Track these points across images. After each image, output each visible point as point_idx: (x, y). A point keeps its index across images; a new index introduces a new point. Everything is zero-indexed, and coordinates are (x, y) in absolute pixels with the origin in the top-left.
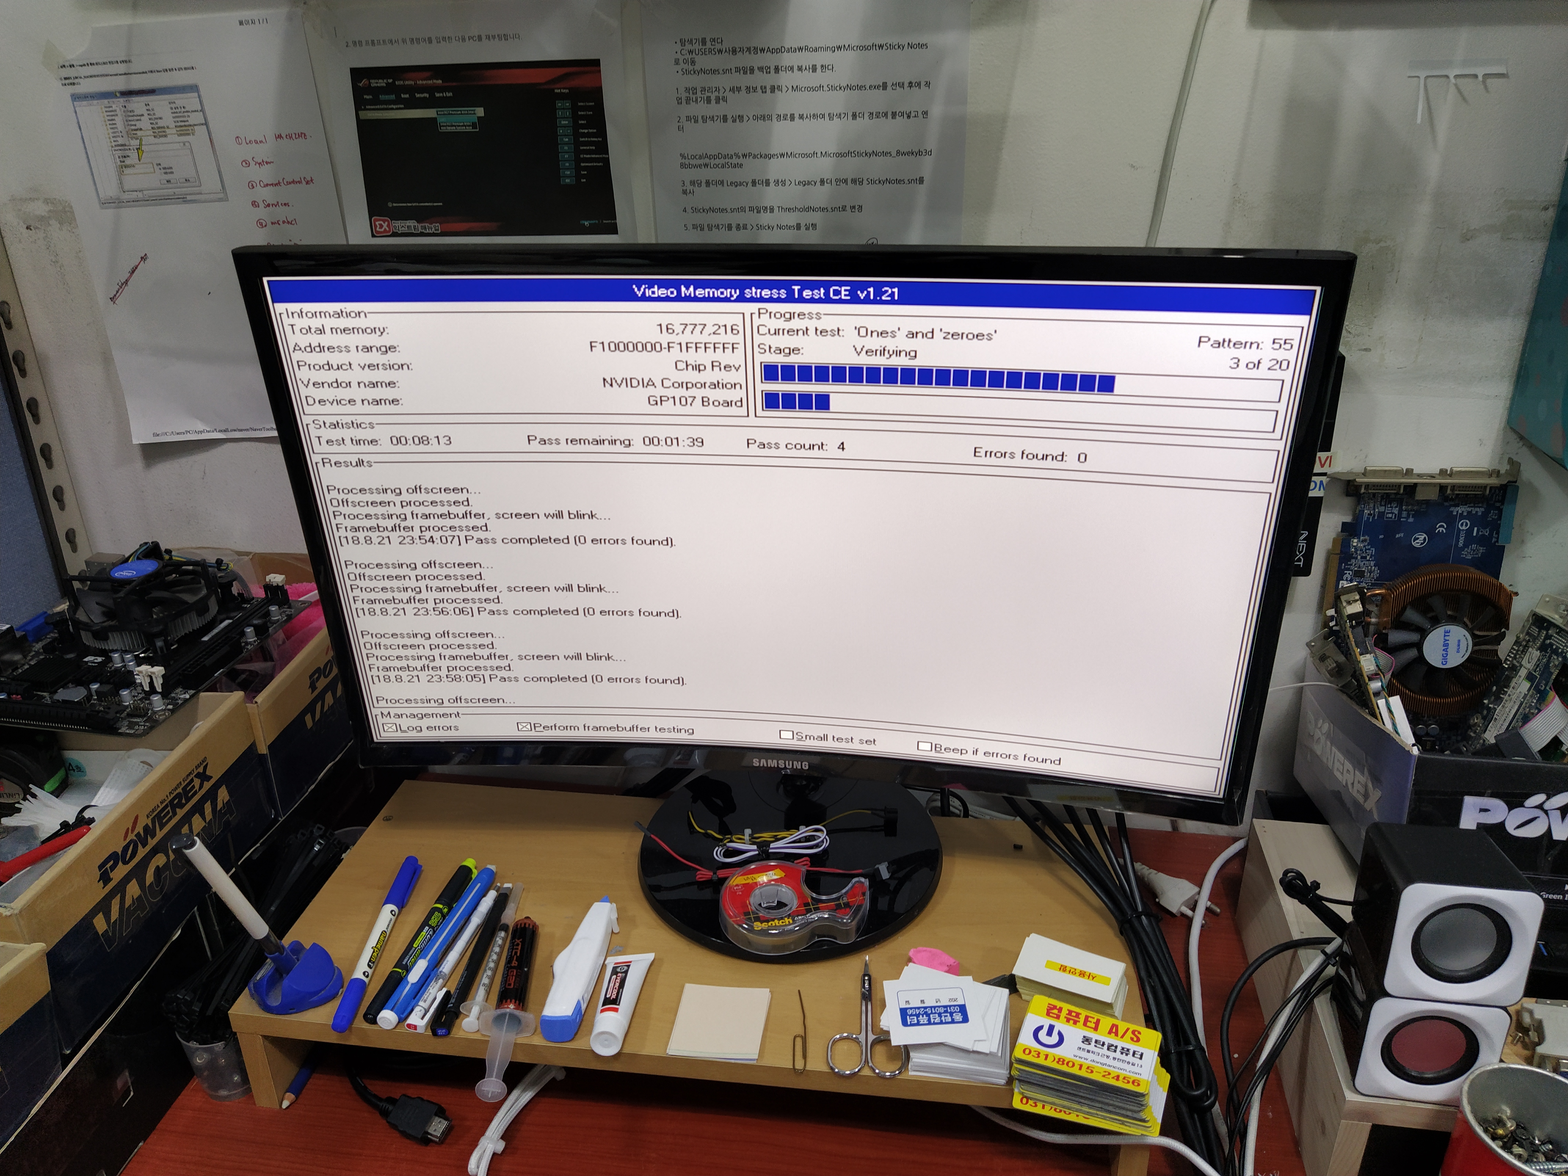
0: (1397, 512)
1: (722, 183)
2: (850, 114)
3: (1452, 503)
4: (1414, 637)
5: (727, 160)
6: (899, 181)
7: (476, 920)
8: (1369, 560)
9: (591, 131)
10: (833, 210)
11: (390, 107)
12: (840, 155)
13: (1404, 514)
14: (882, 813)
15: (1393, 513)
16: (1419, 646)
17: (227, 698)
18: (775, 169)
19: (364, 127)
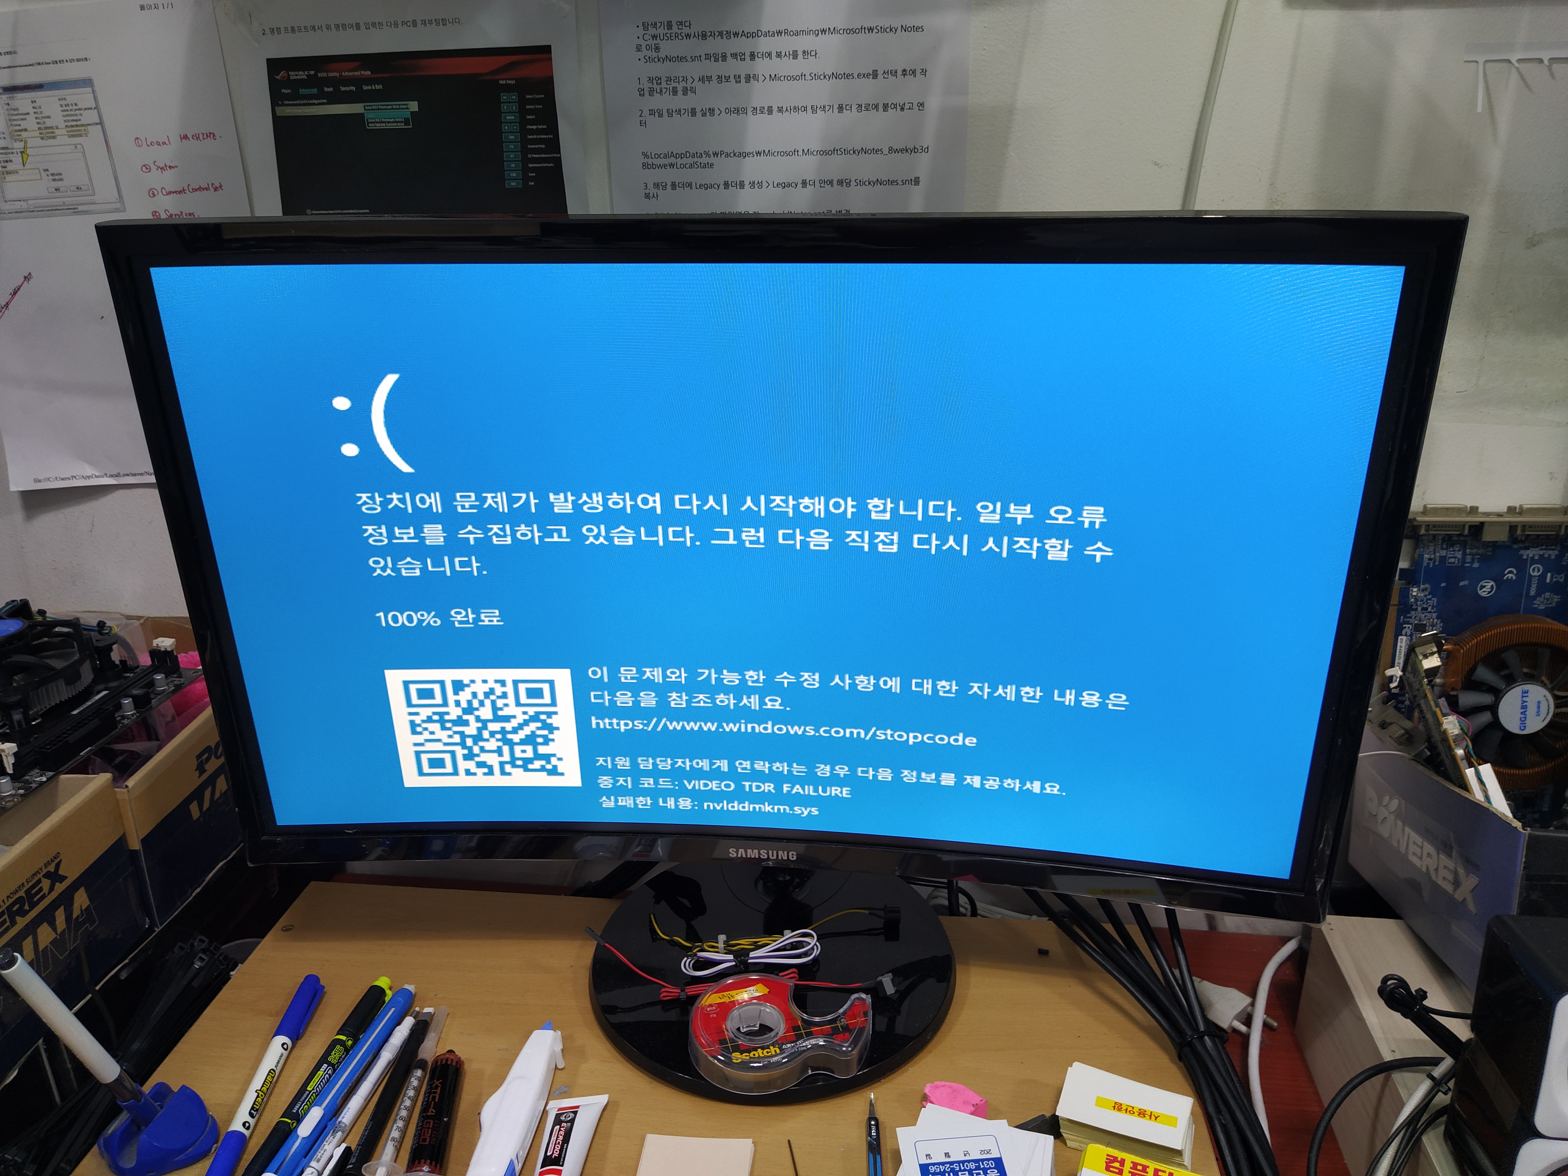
0: (1460, 557)
1: (690, 185)
2: (836, 106)
3: (1522, 545)
4: (1487, 699)
5: (696, 159)
6: (892, 182)
7: (387, 1055)
8: (1430, 612)
9: (540, 127)
11: (311, 102)
12: (824, 153)
13: (1469, 558)
14: (881, 913)
15: (1455, 558)
16: (1493, 709)
17: (90, 781)
18: (751, 169)
19: (280, 124)
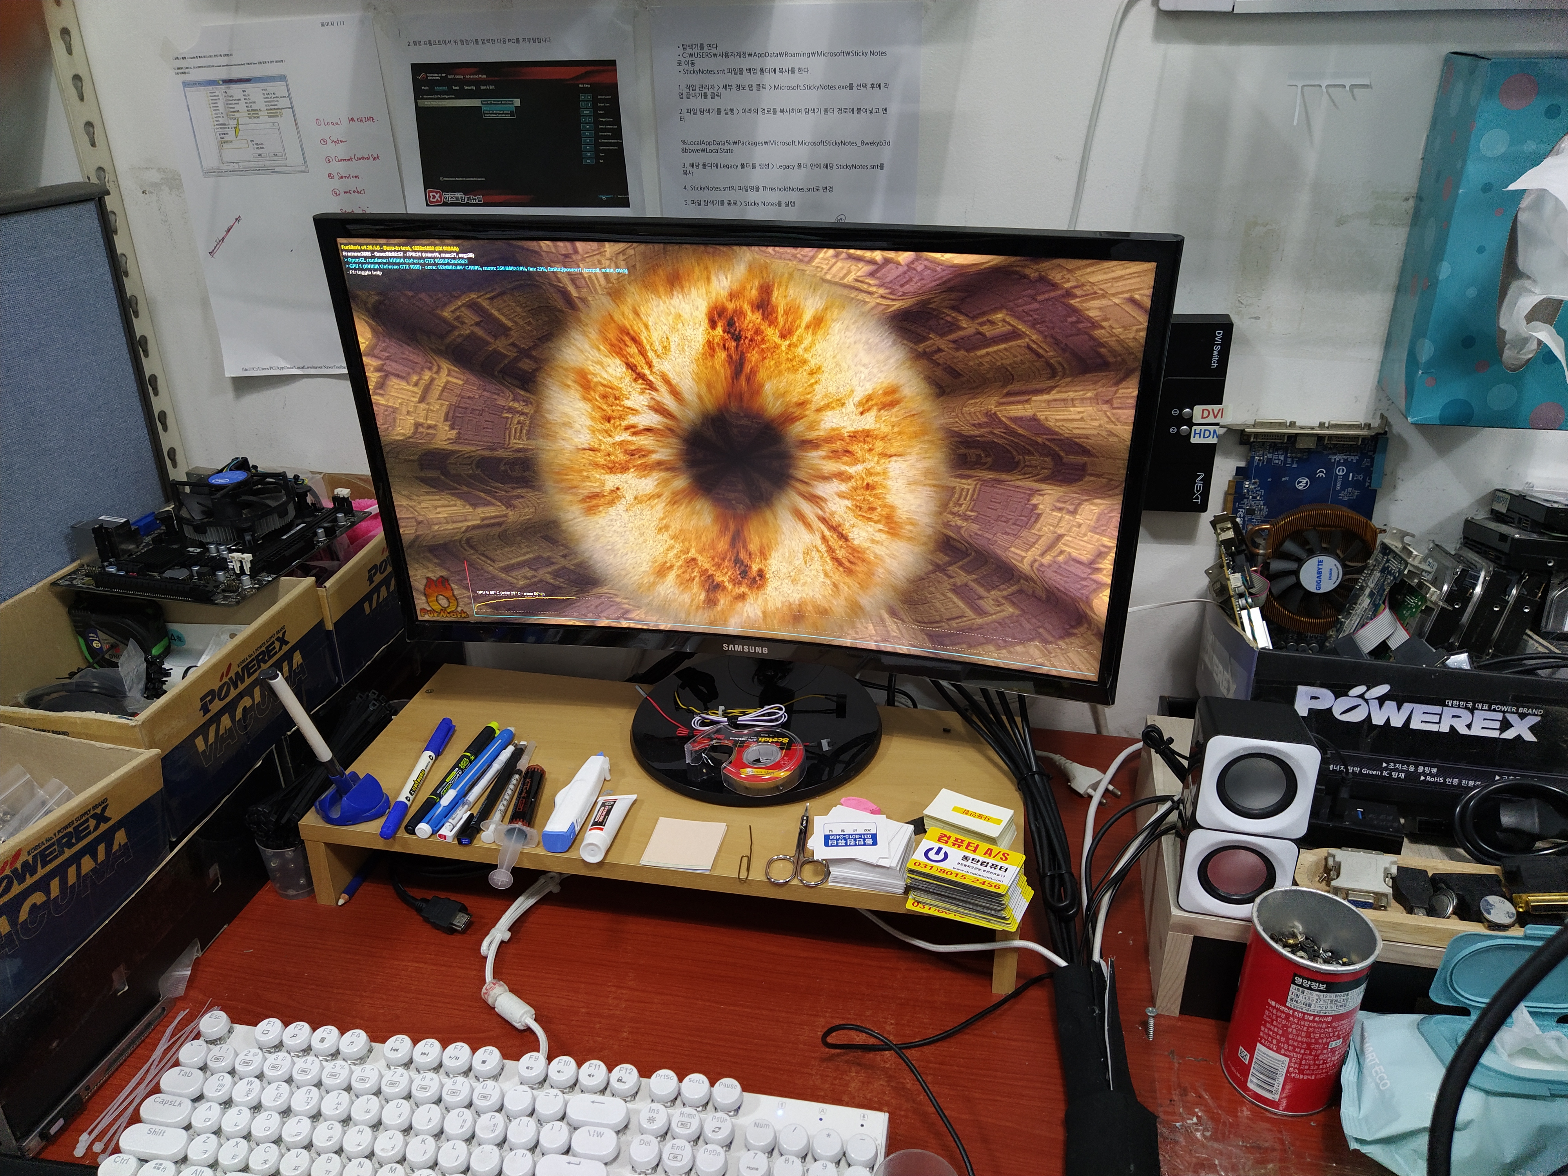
0: (1282, 459)
1: (716, 165)
2: (823, 110)
3: (1331, 452)
4: (1292, 566)
5: (720, 146)
6: (863, 167)
7: (497, 766)
8: (1259, 500)
9: (608, 120)
10: (809, 190)
11: (443, 97)
12: (814, 144)
13: (1289, 461)
14: (835, 699)
15: (1279, 460)
16: (1296, 573)
17: (301, 582)
18: (760, 155)
19: (420, 112)
